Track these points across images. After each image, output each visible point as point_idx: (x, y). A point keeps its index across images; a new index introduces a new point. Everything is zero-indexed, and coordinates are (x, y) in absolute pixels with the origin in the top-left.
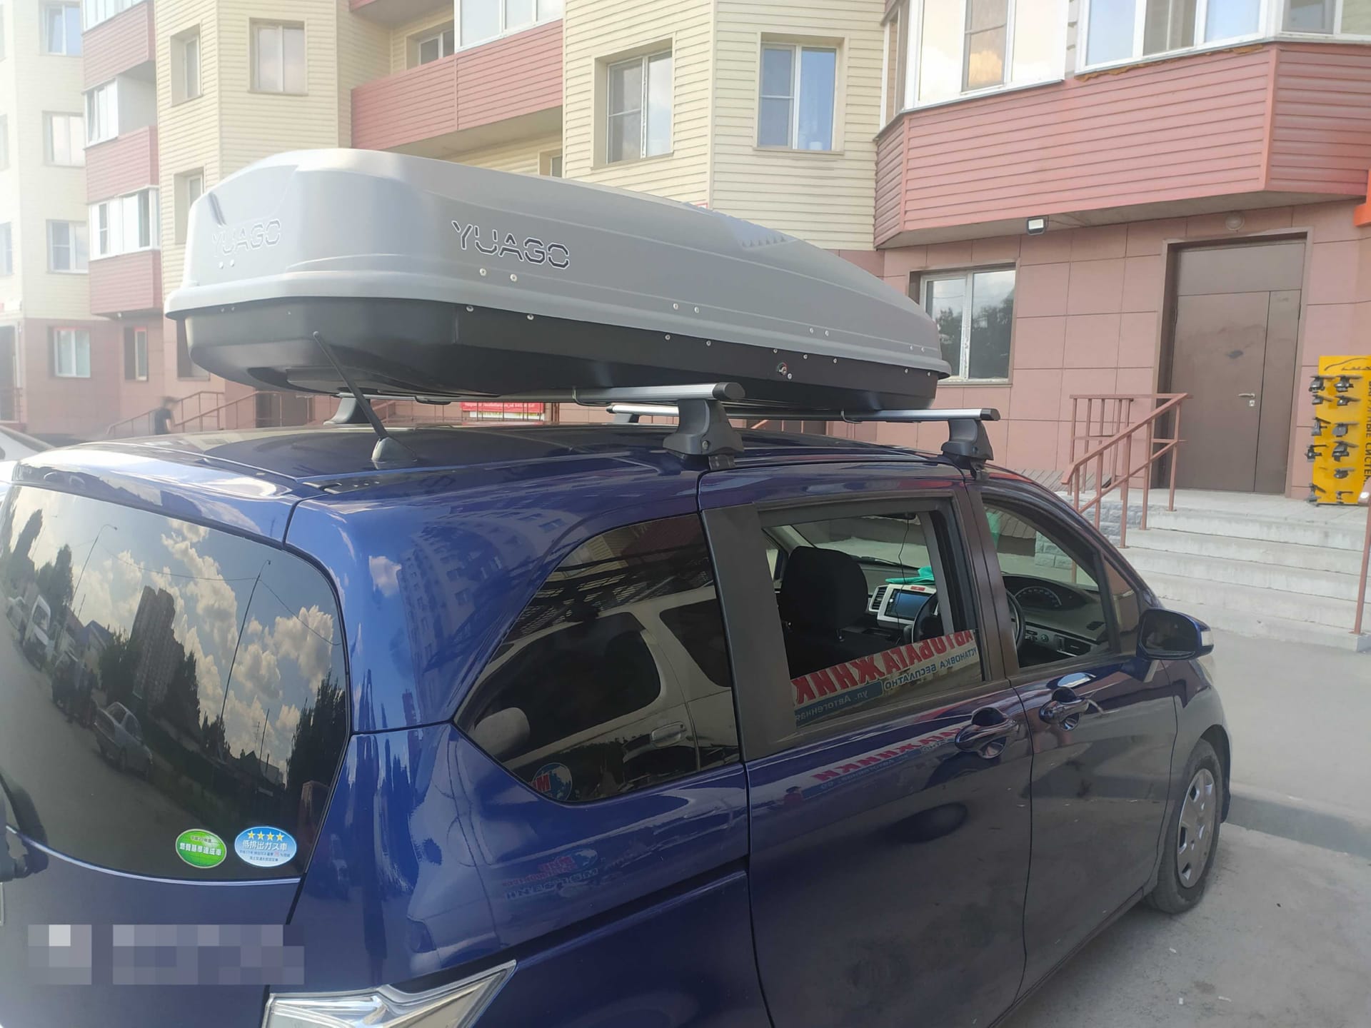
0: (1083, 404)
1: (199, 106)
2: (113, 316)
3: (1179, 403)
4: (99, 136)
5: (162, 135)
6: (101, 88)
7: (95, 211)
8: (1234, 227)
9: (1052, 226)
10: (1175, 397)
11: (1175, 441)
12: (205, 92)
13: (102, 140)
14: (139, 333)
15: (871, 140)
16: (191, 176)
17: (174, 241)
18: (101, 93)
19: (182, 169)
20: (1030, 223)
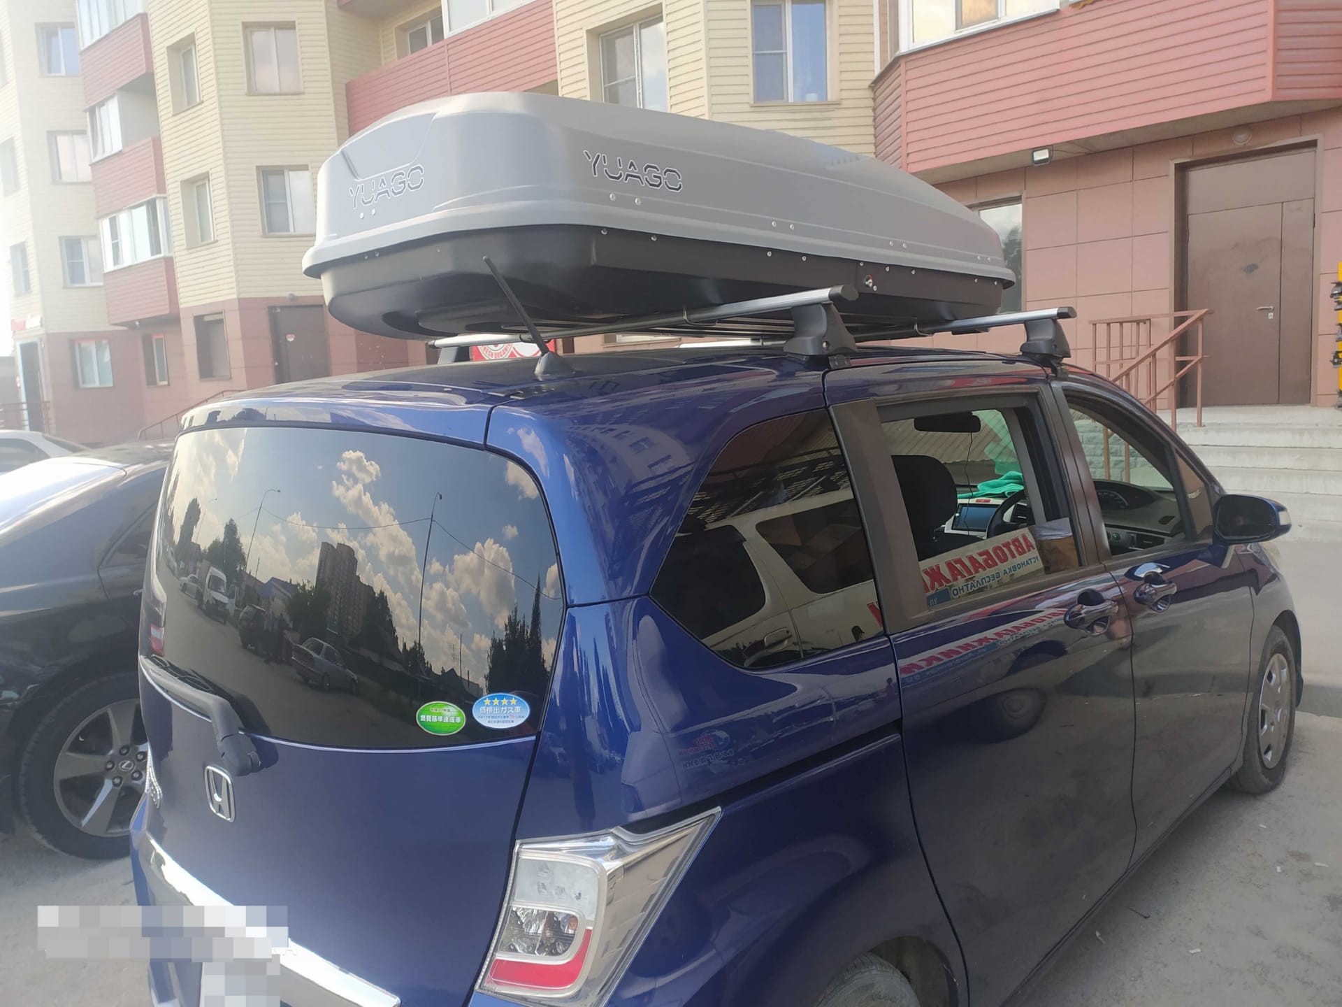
0: (1102, 328)
1: (199, 113)
2: (130, 325)
3: (1201, 319)
4: (104, 151)
5: (167, 145)
6: (101, 104)
7: (105, 224)
8: (1242, 141)
9: (1057, 156)
10: (1194, 314)
11: (1200, 357)
12: (204, 99)
13: (107, 154)
14: (156, 340)
15: (867, 87)
16: (196, 181)
17: (185, 247)
18: (103, 109)
19: (187, 176)
20: (1035, 154)
